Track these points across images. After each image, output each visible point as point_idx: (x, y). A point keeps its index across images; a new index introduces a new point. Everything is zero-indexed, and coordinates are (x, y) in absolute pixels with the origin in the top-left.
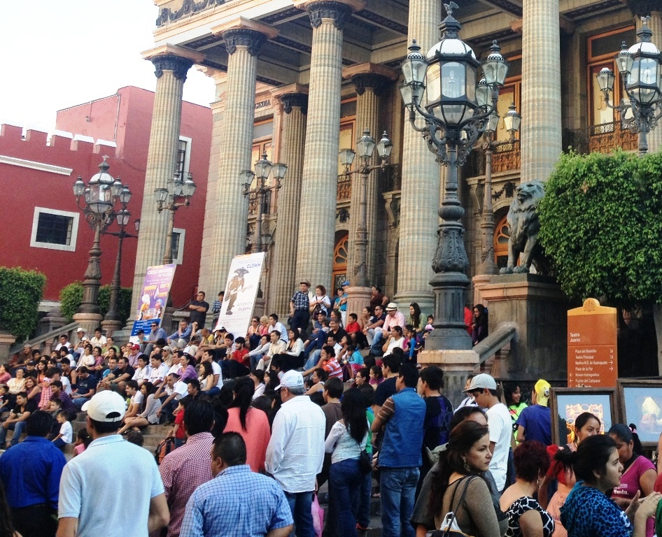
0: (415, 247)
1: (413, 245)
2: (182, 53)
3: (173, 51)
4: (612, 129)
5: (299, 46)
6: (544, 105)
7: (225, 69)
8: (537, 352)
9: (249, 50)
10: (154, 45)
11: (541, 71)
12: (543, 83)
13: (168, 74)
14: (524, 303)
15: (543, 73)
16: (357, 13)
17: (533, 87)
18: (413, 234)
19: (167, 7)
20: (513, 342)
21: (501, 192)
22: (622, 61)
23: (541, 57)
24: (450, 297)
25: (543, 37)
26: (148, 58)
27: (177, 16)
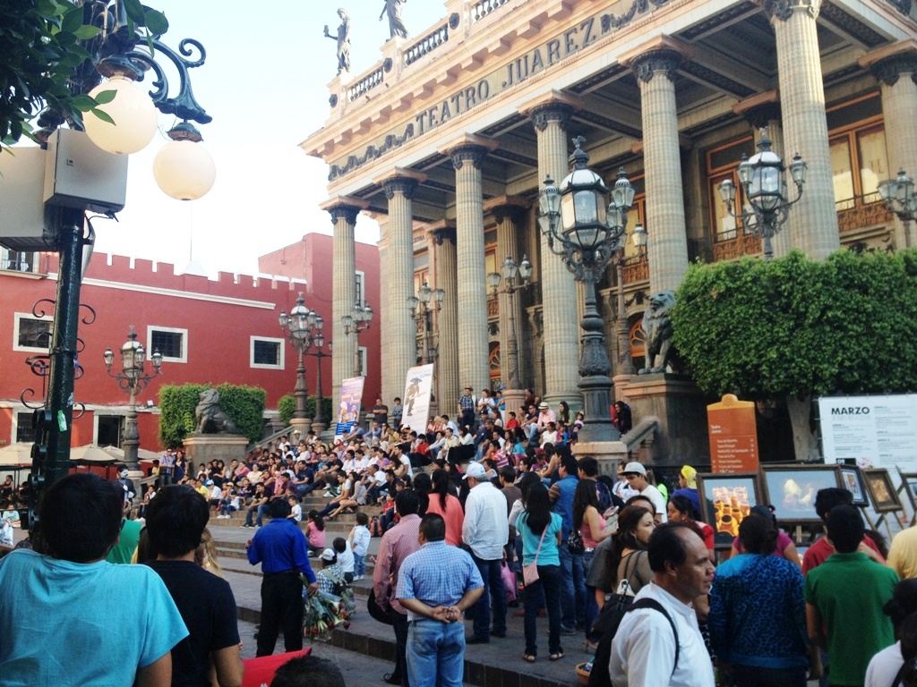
0: (559, 354)
1: (557, 352)
2: (351, 202)
3: (344, 201)
4: (735, 236)
5: (445, 187)
6: (668, 220)
7: (386, 212)
8: (678, 441)
9: (404, 194)
10: (328, 198)
11: (664, 188)
12: (666, 199)
13: (342, 221)
14: (663, 400)
15: (666, 190)
16: (492, 153)
17: (657, 204)
18: (557, 343)
19: (335, 164)
20: (655, 433)
21: (632, 301)
22: (743, 172)
23: (663, 176)
24: (596, 398)
25: (664, 157)
26: (325, 209)
27: (344, 171)
